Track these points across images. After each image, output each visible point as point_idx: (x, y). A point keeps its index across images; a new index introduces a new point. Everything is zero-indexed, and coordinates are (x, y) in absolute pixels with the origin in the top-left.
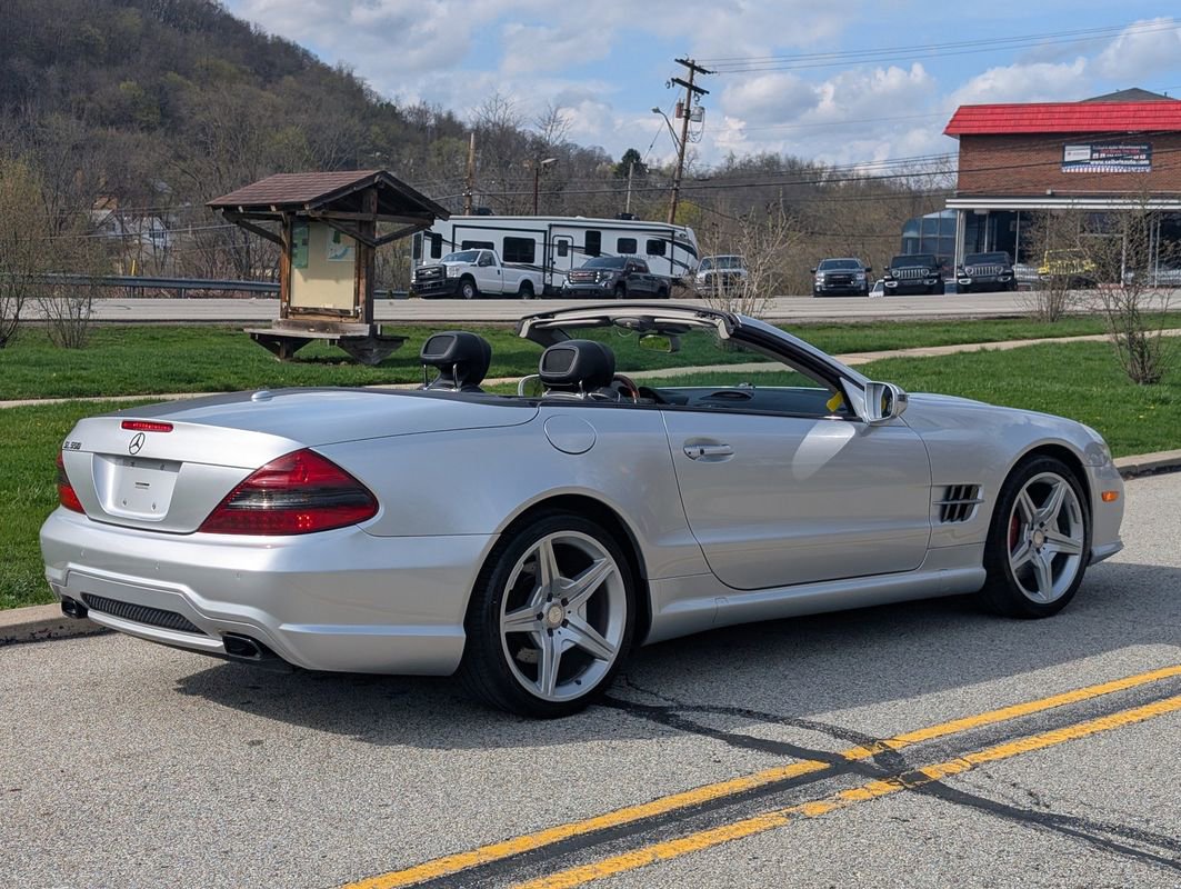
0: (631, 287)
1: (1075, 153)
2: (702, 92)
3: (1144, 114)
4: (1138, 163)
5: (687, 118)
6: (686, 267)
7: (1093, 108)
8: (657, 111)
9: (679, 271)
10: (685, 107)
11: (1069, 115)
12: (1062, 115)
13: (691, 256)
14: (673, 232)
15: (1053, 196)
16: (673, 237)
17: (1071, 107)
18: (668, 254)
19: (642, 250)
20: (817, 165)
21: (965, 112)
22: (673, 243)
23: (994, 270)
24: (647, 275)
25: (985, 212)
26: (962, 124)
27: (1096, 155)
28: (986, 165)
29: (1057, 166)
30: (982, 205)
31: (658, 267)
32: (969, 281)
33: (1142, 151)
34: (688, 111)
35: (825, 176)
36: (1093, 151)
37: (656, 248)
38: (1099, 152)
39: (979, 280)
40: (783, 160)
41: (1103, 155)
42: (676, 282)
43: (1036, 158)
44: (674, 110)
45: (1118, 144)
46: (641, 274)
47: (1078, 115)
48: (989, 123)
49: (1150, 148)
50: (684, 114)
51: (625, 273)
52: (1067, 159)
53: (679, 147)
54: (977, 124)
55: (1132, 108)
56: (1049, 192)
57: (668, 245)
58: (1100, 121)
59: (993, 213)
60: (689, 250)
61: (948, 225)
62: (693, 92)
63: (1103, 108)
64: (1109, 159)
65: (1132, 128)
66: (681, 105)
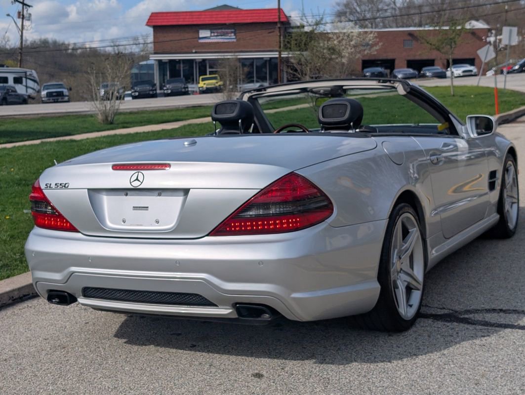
0: (10, 99)
1: (204, 33)
2: (29, 6)
3: (232, 15)
4: (231, 38)
5: (23, 18)
6: (33, 89)
7: (210, 13)
8: (8, 15)
9: (30, 91)
10: (21, 14)
11: (200, 17)
12: (197, 17)
13: (36, 84)
14: (26, 73)
15: (196, 53)
16: (26, 75)
17: (200, 13)
18: (24, 83)
19: (11, 82)
20: (66, 42)
21: (154, 16)
22: (26, 78)
23: (180, 86)
24: (16, 94)
25: (167, 61)
26: (154, 21)
27: (212, 34)
28: (166, 39)
29: (196, 39)
30: (166, 57)
31: (20, 89)
32: (169, 91)
33: (232, 32)
34: (23, 15)
35: (70, 47)
36: (211, 33)
37: (18, 81)
38: (214, 33)
39: (174, 91)
40: (50, 41)
41: (216, 34)
42: (29, 97)
43: (187, 35)
44: (16, 15)
45: (221, 29)
46: (13, 93)
47: (203, 16)
48: (165, 20)
49: (235, 30)
50: (21, 16)
51: (6, 93)
52: (201, 36)
53: (20, 32)
54: (160, 21)
55: (226, 13)
56: (194, 51)
57: (24, 79)
58: (214, 19)
59: (171, 61)
60: (35, 81)
61: (150, 67)
62: (25, 7)
63: (214, 13)
64: (219, 36)
65: (228, 22)
66: (19, 13)
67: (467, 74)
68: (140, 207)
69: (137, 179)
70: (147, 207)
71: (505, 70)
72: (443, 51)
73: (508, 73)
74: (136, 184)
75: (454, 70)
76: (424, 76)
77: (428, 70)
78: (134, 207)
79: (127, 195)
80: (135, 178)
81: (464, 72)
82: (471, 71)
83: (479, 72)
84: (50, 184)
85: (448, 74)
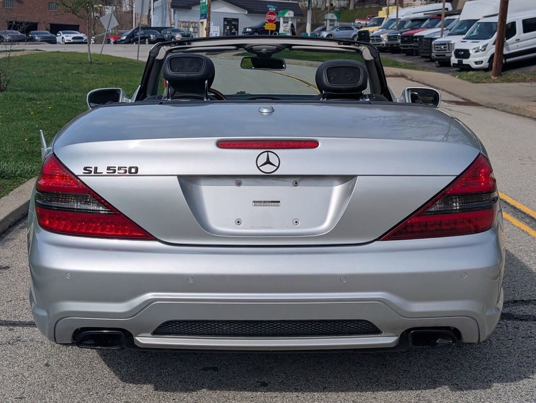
67: (78, 41)
68: (265, 202)
69: (268, 162)
70: (279, 202)
71: (112, 40)
72: (78, 14)
73: (115, 43)
74: (268, 169)
75: (64, 36)
76: (32, 40)
77: (37, 34)
78: (254, 202)
79: (239, 184)
80: (265, 160)
81: (74, 38)
82: (82, 38)
83: (90, 39)
84: (96, 168)
85: (59, 39)
